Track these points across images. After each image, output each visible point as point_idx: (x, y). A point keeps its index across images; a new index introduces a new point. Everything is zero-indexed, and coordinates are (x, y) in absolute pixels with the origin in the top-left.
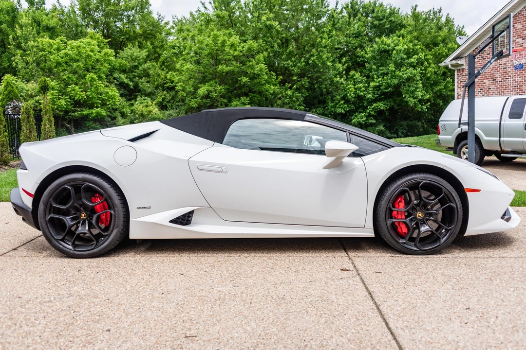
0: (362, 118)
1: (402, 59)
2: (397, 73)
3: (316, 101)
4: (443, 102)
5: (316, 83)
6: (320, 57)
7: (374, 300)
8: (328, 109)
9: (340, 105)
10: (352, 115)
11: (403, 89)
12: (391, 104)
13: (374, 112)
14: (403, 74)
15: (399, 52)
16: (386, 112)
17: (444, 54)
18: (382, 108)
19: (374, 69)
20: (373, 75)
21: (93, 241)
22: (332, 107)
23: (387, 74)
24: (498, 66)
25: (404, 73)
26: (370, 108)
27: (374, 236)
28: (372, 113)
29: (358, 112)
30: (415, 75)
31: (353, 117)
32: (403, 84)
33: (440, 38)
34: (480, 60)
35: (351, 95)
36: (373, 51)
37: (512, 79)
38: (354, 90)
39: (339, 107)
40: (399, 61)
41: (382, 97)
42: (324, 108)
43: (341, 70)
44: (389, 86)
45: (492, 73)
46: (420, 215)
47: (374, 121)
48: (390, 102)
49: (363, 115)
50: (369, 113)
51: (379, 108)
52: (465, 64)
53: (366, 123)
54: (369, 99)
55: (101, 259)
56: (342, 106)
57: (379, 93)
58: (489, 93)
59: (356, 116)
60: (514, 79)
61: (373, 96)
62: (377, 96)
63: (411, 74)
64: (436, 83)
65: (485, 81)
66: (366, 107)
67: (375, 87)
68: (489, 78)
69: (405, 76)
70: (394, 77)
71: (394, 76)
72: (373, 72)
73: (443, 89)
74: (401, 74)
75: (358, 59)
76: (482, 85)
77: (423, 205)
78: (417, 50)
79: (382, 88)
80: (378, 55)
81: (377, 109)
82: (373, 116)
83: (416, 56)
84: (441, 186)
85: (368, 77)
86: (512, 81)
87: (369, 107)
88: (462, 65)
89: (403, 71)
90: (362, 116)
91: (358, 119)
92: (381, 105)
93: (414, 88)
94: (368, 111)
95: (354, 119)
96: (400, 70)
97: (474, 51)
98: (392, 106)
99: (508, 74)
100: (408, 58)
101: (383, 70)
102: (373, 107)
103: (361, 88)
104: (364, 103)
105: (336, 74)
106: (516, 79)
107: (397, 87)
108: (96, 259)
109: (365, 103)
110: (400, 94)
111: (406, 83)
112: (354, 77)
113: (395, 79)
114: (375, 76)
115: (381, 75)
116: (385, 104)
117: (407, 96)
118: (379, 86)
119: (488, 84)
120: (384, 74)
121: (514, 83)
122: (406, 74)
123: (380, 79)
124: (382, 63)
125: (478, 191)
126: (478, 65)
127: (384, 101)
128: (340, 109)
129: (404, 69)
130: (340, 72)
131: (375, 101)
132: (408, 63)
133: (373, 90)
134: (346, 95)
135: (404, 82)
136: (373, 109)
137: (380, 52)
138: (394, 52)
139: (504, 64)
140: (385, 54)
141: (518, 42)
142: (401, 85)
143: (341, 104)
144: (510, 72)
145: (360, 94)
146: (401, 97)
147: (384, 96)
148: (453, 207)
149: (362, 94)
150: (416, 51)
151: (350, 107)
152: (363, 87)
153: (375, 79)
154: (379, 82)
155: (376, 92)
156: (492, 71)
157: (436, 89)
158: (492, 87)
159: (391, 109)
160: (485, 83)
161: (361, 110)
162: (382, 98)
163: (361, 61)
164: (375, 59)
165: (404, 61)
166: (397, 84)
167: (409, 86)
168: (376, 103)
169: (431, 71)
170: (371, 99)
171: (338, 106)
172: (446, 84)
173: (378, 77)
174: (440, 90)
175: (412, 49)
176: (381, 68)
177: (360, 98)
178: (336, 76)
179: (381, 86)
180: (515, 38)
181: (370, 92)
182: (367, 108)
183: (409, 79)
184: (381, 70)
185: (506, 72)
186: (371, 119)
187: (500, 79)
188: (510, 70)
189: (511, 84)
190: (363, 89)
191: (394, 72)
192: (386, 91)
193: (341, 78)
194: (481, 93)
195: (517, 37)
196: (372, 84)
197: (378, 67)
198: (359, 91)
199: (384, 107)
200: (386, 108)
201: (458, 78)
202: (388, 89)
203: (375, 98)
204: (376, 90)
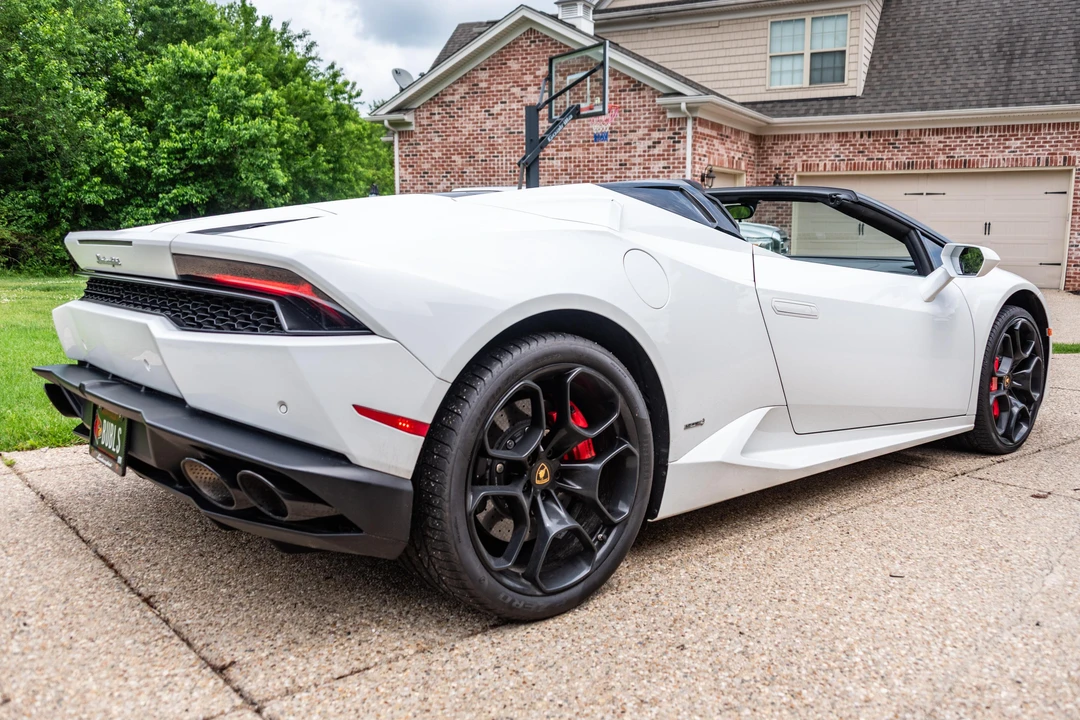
0: (146, 219)
1: (235, 97)
2: (227, 125)
3: (20, 173)
5: (25, 128)
6: (35, 67)
8: (55, 195)
9: (92, 187)
10: (118, 212)
11: (242, 161)
12: (211, 192)
13: (175, 207)
14: (239, 129)
15: (226, 80)
16: (200, 209)
18: (194, 200)
19: (168, 113)
20: (167, 124)
22: (70, 191)
23: (200, 126)
24: (479, 132)
25: (242, 127)
26: (164, 198)
28: (170, 208)
29: (132, 203)
30: (267, 135)
31: (122, 216)
32: (240, 151)
34: (443, 117)
35: (119, 166)
36: (161, 72)
37: (504, 159)
38: (126, 154)
39: (89, 192)
40: (229, 101)
41: (191, 174)
42: (45, 189)
43: (94, 103)
44: (205, 152)
45: (467, 144)
48: (207, 187)
49: (148, 211)
50: (163, 209)
51: (187, 200)
52: (414, 123)
54: (159, 176)
56: (97, 188)
57: (183, 166)
58: (463, 180)
59: (128, 213)
60: (508, 158)
61: (168, 170)
62: (178, 171)
63: (258, 130)
65: (454, 158)
66: (155, 196)
67: (171, 152)
68: (461, 154)
69: (246, 135)
70: (219, 132)
71: (217, 131)
72: (166, 119)
73: (310, 167)
74: (234, 128)
75: (119, 84)
76: (448, 165)
78: (257, 82)
79: (189, 154)
80: (175, 82)
81: (182, 201)
82: (170, 214)
83: (259, 95)
85: (151, 126)
86: (504, 162)
87: (161, 196)
88: (409, 124)
89: (238, 123)
90: (145, 214)
92: (191, 194)
93: (266, 161)
94: (160, 204)
96: (232, 120)
97: (431, 99)
98: (214, 195)
99: (497, 149)
100: (248, 94)
101: (191, 115)
102: (171, 195)
103: (139, 151)
104: (147, 185)
105: (82, 113)
106: (512, 158)
107: (226, 156)
109: (152, 186)
110: (234, 171)
111: (247, 148)
112: (121, 125)
113: (222, 137)
114: (173, 128)
115: (187, 126)
116: (198, 192)
117: (252, 176)
118: (183, 151)
119: (460, 163)
120: (194, 126)
122: (246, 129)
123: (183, 135)
124: (184, 101)
126: (441, 126)
127: (194, 184)
128: (93, 196)
129: (241, 118)
130: (90, 108)
131: (173, 182)
132: (246, 108)
133: (169, 157)
134: (105, 164)
135: (241, 147)
136: (173, 201)
137: (180, 76)
138: (215, 80)
139: (490, 130)
140: (195, 80)
141: (514, 94)
142: (236, 152)
143: (96, 184)
144: (500, 145)
145: (139, 164)
146: (235, 177)
147: (195, 173)
149: (143, 163)
150: (254, 85)
151: (114, 193)
152: (145, 149)
153: (172, 134)
154: (182, 141)
155: (176, 162)
156: (467, 141)
157: (298, 167)
158: (470, 169)
160: (454, 161)
161: (139, 201)
162: (189, 178)
163: (128, 90)
164: (168, 89)
165: (239, 102)
166: (228, 149)
167: (257, 157)
168: (174, 188)
170: (164, 177)
171: (85, 188)
172: (316, 157)
173: (180, 130)
174: (304, 170)
175: (245, 79)
176: (185, 111)
177: (134, 170)
178: (81, 118)
179: (188, 150)
180: (508, 85)
181: (161, 161)
182: (158, 199)
183: (253, 142)
184: (186, 116)
185: (493, 145)
187: (482, 157)
188: (500, 141)
189: (504, 166)
190: (145, 153)
191: (218, 122)
192: (201, 163)
193: (95, 123)
194: (448, 180)
196: (165, 144)
197: (178, 109)
198: (137, 157)
199: (198, 198)
200: (202, 200)
201: (400, 149)
202: (205, 158)
203: (175, 175)
204: (176, 159)
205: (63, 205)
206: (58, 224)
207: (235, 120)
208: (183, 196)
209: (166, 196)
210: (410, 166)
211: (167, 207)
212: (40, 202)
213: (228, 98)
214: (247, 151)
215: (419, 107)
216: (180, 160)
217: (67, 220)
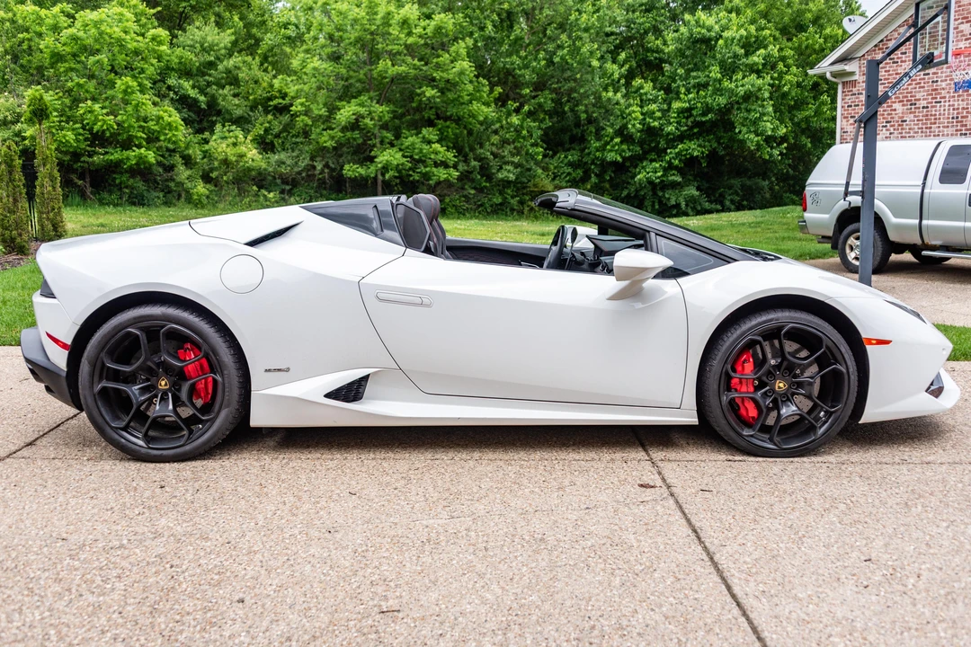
0: (656, 172)
1: (736, 56)
2: (726, 84)
3: (567, 138)
4: (811, 142)
5: (568, 101)
6: (575, 51)
7: (703, 543)
8: (589, 154)
9: (613, 146)
10: (636, 167)
11: (737, 116)
12: (711, 146)
13: (680, 161)
14: (737, 87)
15: (729, 42)
16: (702, 161)
17: (817, 47)
18: (696, 154)
19: (681, 76)
20: (678, 87)
21: (182, 429)
22: (598, 150)
23: (705, 86)
24: (922, 76)
25: (740, 83)
26: (672, 153)
27: (697, 423)
28: (676, 162)
29: (647, 159)
30: (760, 89)
31: (638, 170)
32: (736, 106)
33: (809, 15)
35: (635, 127)
36: (679, 40)
37: (947, 104)
38: (641, 117)
39: (611, 151)
40: (730, 60)
41: (695, 130)
42: (582, 150)
43: (616, 76)
44: (707, 110)
45: (909, 90)
46: (781, 385)
47: (679, 179)
48: (709, 141)
49: (657, 165)
50: (670, 163)
51: (689, 154)
52: (857, 73)
53: (662, 181)
54: (669, 134)
55: (198, 464)
56: (617, 147)
57: (689, 123)
58: (902, 129)
59: (643, 168)
60: (951, 103)
61: (677, 129)
62: (686, 128)
63: (753, 85)
64: (800, 104)
65: (895, 106)
66: (665, 151)
67: (681, 111)
68: (903, 101)
69: (741, 91)
70: (719, 91)
71: (718, 90)
72: (678, 82)
73: (812, 117)
74: (733, 85)
75: (649, 54)
76: (889, 114)
77: (788, 368)
78: (765, 38)
79: (694, 112)
80: (689, 48)
81: (685, 155)
82: (676, 168)
83: (762, 51)
84: (821, 334)
85: (668, 90)
86: (947, 108)
87: (669, 151)
88: (852, 73)
90: (656, 168)
91: (648, 173)
92: (694, 148)
93: (758, 115)
94: (667, 158)
95: (639, 173)
96: (731, 78)
97: (876, 46)
98: (714, 149)
99: (939, 94)
100: (747, 54)
101: (699, 77)
102: (677, 150)
103: (654, 113)
104: (659, 142)
105: (607, 85)
106: (956, 103)
107: (725, 112)
108: (189, 463)
109: (663, 143)
110: (730, 126)
111: (742, 103)
112: (642, 91)
113: (721, 95)
114: (683, 90)
115: (694, 87)
116: (700, 146)
117: (744, 130)
118: (689, 110)
119: (900, 111)
120: (702, 86)
121: (951, 111)
122: (743, 86)
123: (691, 96)
124: (695, 64)
125: (887, 342)
127: (698, 139)
128: (613, 154)
129: (740, 76)
130: (613, 80)
131: (681, 138)
132: (747, 65)
133: (678, 116)
134: (624, 127)
135: (738, 103)
136: (678, 154)
137: (693, 43)
138: (721, 42)
140: (704, 44)
141: (962, 31)
142: (732, 108)
143: (616, 144)
144: (943, 89)
145: (652, 124)
146: (731, 131)
147: (699, 129)
148: (841, 373)
149: (656, 124)
150: (762, 42)
151: (632, 150)
152: (658, 111)
153: (682, 96)
154: (689, 101)
155: (684, 120)
156: (910, 87)
157: (800, 117)
158: (909, 118)
159: (713, 155)
160: (895, 110)
161: (653, 156)
162: (694, 134)
163: (656, 58)
164: (683, 55)
165: (740, 60)
166: (725, 106)
167: (748, 111)
168: (682, 142)
169: (790, 82)
170: (673, 134)
171: (608, 147)
172: (820, 106)
173: (688, 91)
174: (807, 119)
175: (755, 37)
176: (694, 74)
177: (650, 132)
178: (606, 89)
179: (693, 109)
180: (957, 23)
181: (672, 120)
182: (666, 153)
183: (748, 97)
184: (695, 78)
185: (936, 90)
186: (674, 175)
187: (924, 103)
188: (944, 85)
189: (946, 112)
190: (658, 114)
191: (720, 81)
192: (704, 119)
193: (615, 92)
194: (887, 130)
195: (960, 21)
196: (676, 105)
197: (688, 71)
198: (651, 118)
199: (698, 151)
200: (703, 153)
201: (843, 100)
202: (707, 115)
203: (682, 132)
204: (684, 117)
205: (593, 163)
206: (590, 177)
207: (734, 78)
208: (687, 150)
209: (673, 151)
210: (851, 117)
211: (673, 161)
212: (579, 160)
213: (729, 58)
214: (742, 106)
215: (864, 55)
216: (687, 118)
217: (596, 175)
